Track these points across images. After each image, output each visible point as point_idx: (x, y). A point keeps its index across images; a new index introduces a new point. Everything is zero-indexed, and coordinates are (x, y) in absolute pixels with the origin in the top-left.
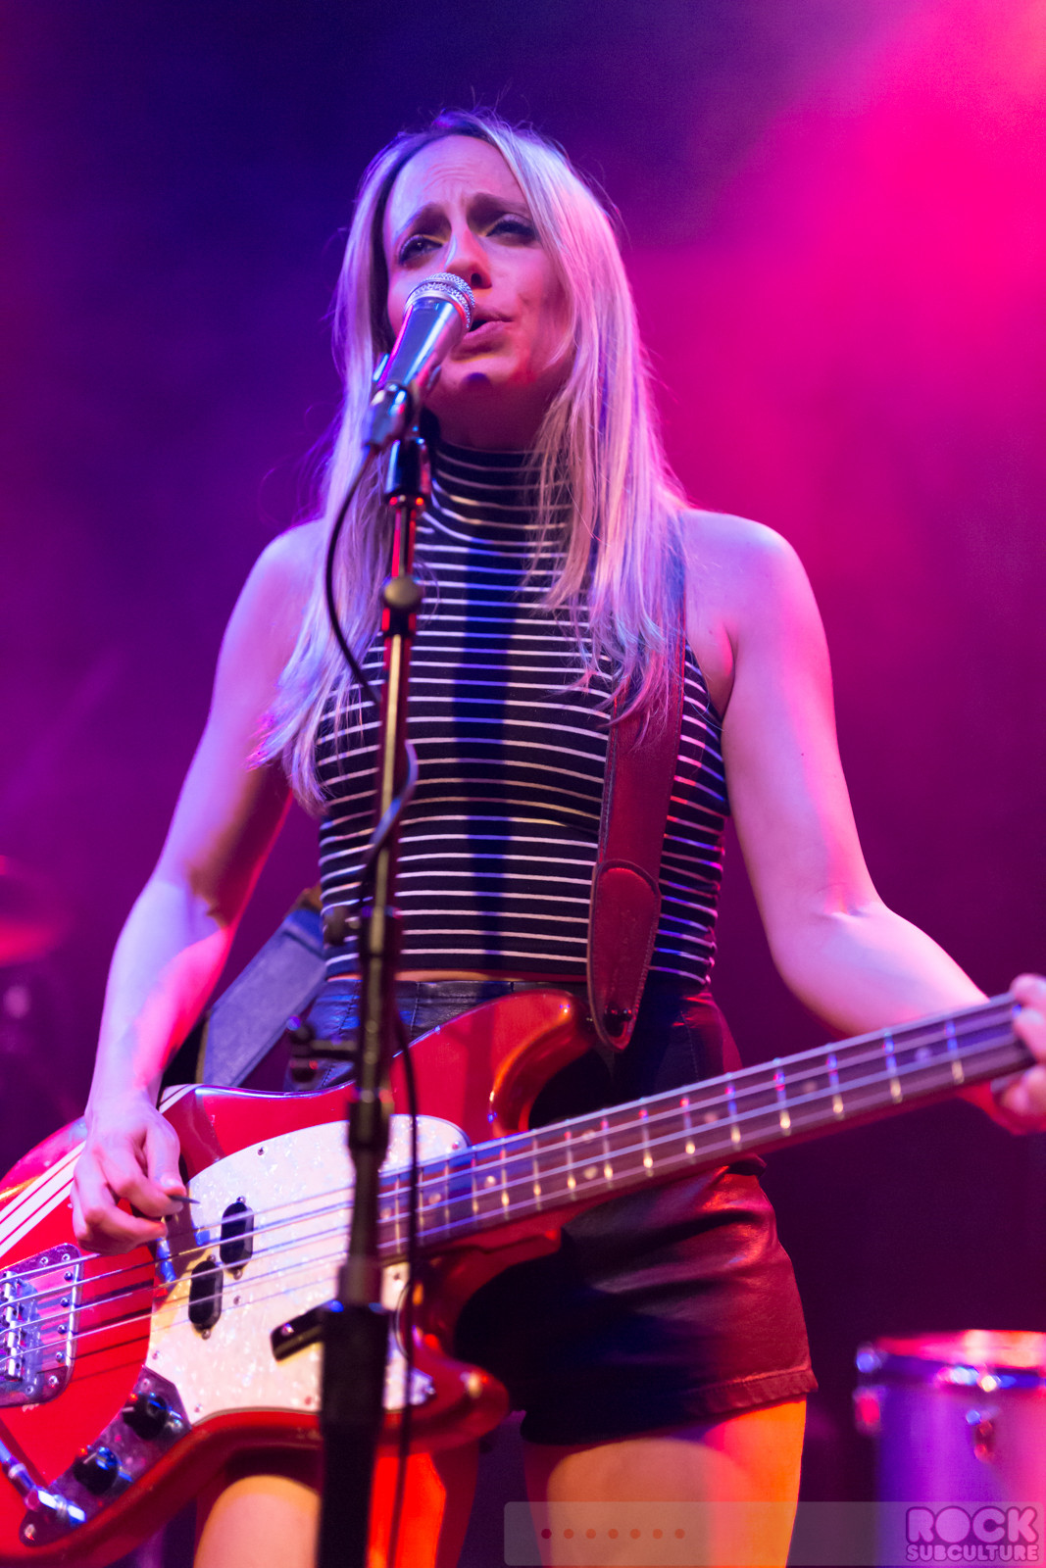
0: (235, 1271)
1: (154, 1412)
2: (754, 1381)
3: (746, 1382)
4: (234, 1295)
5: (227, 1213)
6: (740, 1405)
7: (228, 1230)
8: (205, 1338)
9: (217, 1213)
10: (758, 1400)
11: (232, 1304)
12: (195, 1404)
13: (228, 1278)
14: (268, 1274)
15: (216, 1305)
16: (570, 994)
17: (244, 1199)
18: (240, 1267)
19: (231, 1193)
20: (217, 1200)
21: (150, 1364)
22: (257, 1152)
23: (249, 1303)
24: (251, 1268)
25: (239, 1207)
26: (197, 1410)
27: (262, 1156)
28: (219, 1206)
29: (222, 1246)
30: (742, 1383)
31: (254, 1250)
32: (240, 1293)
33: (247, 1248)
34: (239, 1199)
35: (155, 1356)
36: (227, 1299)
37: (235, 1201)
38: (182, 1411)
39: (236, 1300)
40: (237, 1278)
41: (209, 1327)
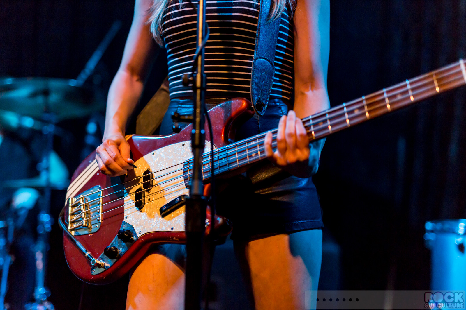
0: (148, 191)
1: (127, 235)
2: (301, 222)
3: (299, 223)
4: (148, 198)
5: (144, 174)
6: (296, 229)
7: (145, 179)
8: (141, 212)
9: (142, 174)
10: (302, 228)
11: (148, 201)
12: (139, 231)
13: (146, 194)
14: (158, 192)
15: (143, 202)
16: (245, 99)
17: (150, 169)
18: (150, 190)
19: (145, 167)
20: (141, 170)
21: (125, 220)
22: (152, 154)
23: (153, 201)
24: (153, 190)
25: (148, 172)
26: (140, 233)
27: (154, 155)
28: (142, 172)
29: (143, 184)
30: (297, 223)
31: (154, 185)
32: (150, 197)
33: (151, 183)
34: (148, 169)
35: (126, 218)
36: (146, 199)
37: (147, 170)
38: (136, 234)
39: (149, 200)
40: (149, 193)
41: (142, 208)
